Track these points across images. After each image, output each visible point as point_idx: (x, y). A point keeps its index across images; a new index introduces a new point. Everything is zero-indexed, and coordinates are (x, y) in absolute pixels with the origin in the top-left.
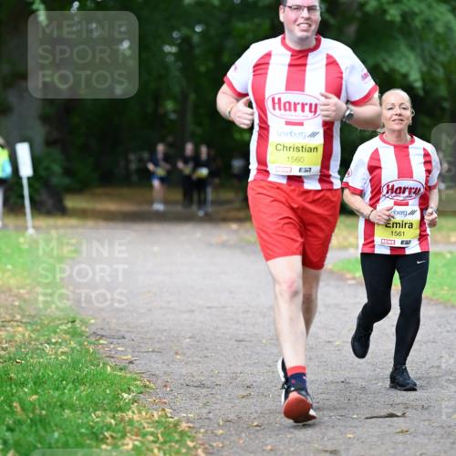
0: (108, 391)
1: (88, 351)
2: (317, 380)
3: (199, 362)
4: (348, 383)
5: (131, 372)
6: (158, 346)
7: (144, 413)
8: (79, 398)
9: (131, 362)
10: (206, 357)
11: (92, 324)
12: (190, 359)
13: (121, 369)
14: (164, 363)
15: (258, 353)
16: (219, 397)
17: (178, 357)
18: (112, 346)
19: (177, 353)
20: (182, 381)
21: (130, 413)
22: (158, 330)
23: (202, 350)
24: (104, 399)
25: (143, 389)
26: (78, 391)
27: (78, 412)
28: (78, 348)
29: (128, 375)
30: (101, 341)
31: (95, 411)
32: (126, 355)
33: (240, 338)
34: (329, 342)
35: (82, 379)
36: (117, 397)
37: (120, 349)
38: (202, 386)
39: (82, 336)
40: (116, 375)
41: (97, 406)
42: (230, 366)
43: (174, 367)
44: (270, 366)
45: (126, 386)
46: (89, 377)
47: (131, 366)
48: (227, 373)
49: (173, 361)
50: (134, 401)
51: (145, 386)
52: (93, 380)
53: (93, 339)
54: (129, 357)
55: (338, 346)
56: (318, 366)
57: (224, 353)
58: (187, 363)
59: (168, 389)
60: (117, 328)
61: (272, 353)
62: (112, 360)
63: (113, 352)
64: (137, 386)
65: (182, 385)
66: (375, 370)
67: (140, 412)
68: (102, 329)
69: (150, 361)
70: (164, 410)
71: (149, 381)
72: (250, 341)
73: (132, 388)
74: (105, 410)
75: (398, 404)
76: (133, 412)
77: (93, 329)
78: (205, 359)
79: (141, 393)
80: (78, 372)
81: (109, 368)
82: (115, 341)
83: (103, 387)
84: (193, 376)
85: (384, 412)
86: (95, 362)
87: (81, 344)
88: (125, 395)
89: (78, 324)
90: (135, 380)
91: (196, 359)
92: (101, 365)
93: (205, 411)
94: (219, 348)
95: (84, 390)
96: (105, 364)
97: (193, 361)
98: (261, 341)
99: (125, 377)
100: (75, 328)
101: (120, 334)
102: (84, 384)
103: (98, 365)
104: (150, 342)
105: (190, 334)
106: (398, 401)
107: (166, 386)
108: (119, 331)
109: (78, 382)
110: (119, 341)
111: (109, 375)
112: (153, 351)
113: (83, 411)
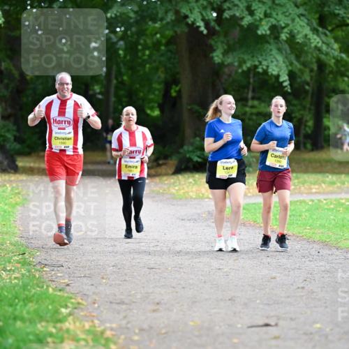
0: (50, 307)
1: (35, 276)
2: (210, 299)
3: (120, 285)
4: (234, 301)
5: (67, 293)
6: (88, 272)
7: (78, 324)
8: (28, 313)
9: (68, 285)
10: (125, 280)
11: (38, 256)
12: (113, 283)
13: (60, 290)
14: (92, 285)
15: (165, 278)
16: (135, 311)
17: (104, 281)
18: (53, 273)
19: (103, 278)
20: (106, 299)
21: (67, 324)
22: (89, 260)
23: (122, 276)
24: (47, 313)
25: (77, 306)
26: (27, 308)
27: (28, 324)
28: (27, 274)
29: (66, 295)
30: (45, 269)
31: (40, 322)
32: (64, 279)
33: (152, 266)
34: (219, 269)
35: (30, 298)
36: (57, 312)
37: (59, 275)
38: (122, 303)
39: (30, 265)
40: (56, 295)
41: (41, 319)
42: (143, 287)
43: (101, 288)
44: (174, 287)
45: (64, 303)
46: (36, 296)
47: (68, 287)
48: (141, 293)
49: (100, 284)
50: (70, 314)
51: (79, 303)
52: (39, 299)
53: (38, 267)
54: (66, 281)
55: (226, 272)
56: (211, 288)
57: (139, 278)
58: (110, 286)
59: (96, 305)
60: (57, 259)
61: (176, 278)
62: (53, 283)
63: (54, 277)
64: (72, 303)
65: (107, 302)
66: (254, 290)
67: (75, 323)
68: (46, 259)
69: (82, 284)
70: (93, 321)
71: (82, 299)
72: (159, 269)
73: (69, 305)
74: (47, 321)
75: (272, 317)
76: (70, 323)
77: (39, 259)
78: (125, 282)
79: (76, 308)
80: (27, 293)
81: (51, 290)
82: (56, 269)
83: (47, 304)
84: (115, 295)
85: (261, 323)
86: (40, 285)
87: (29, 271)
88: (63, 310)
89: (27, 256)
90: (71, 298)
91: (117, 282)
92: (45, 287)
93: (124, 322)
94: (135, 274)
95: (31, 306)
96: (48, 286)
97: (115, 284)
98: (167, 269)
99: (63, 296)
100: (25, 259)
101: (60, 263)
102: (32, 302)
103: (43, 287)
104: (82, 269)
105: (113, 264)
106: (272, 314)
107: (94, 303)
108: (58, 261)
109: (27, 300)
110: (59, 268)
111: (51, 295)
112: (84, 277)
113: (31, 322)
